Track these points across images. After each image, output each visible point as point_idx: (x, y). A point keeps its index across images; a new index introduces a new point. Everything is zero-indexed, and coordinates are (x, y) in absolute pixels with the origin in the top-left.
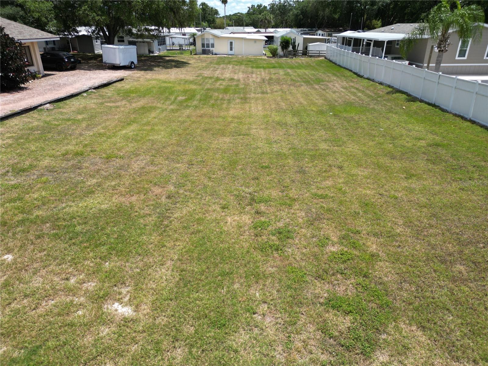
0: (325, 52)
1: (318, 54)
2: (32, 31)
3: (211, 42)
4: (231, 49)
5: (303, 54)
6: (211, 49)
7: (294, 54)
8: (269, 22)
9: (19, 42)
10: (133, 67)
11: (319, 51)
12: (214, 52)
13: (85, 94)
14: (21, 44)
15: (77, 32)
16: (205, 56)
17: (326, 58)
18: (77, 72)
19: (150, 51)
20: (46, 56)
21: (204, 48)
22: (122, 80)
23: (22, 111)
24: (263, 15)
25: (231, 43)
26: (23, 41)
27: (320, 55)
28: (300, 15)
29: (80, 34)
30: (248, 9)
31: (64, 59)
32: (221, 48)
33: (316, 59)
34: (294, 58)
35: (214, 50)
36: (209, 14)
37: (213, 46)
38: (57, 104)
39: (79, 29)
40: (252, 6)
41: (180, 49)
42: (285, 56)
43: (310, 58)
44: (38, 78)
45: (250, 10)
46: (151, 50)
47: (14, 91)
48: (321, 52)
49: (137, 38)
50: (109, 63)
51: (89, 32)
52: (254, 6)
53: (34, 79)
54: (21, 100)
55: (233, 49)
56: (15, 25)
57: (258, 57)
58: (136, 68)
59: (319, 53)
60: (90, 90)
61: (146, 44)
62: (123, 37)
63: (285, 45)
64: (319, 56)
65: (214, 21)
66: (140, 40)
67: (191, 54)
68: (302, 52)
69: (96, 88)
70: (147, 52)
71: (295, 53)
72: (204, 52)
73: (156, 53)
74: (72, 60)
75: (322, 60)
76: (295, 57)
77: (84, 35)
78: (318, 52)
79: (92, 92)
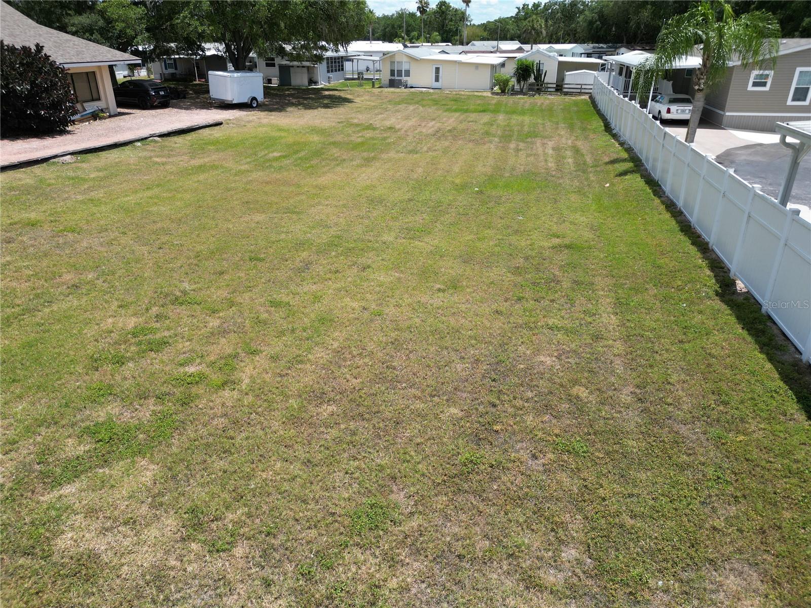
0: (591, 87)
1: (579, 91)
2: (99, 50)
3: (404, 67)
4: (437, 80)
5: (556, 90)
6: (404, 78)
7: (538, 89)
8: (538, 33)
9: (61, 66)
10: (255, 105)
11: (581, 85)
12: (409, 83)
13: (139, 144)
14: (63, 70)
15: (203, 50)
16: (392, 89)
17: (591, 97)
18: (167, 110)
19: (312, 81)
20: (128, 87)
21: (393, 78)
22: (219, 124)
23: (21, 164)
24: (529, 22)
25: (437, 69)
26: (66, 66)
27: (583, 91)
28: (596, 21)
29: (208, 53)
30: (517, 10)
31: (148, 91)
32: (421, 78)
33: (574, 98)
34: (537, 96)
35: (410, 81)
36: (451, 20)
37: (408, 73)
38: (84, 155)
39: (206, 45)
40: (524, 5)
41: (358, 79)
42: (521, 92)
43: (563, 97)
44: (101, 118)
45: (519, 12)
46: (314, 79)
47: (49, 136)
48: (583, 87)
49: (291, 61)
50: (217, 99)
51: (219, 50)
52: (528, 5)
53: (95, 120)
54: (45, 148)
55: (440, 80)
56: (76, 43)
57: (476, 94)
58: (261, 107)
59: (581, 88)
60: (151, 138)
61: (305, 70)
62: (273, 59)
63: (523, 75)
64: (580, 94)
65: (457, 32)
66: (295, 63)
67: (373, 86)
68: (555, 86)
69: (162, 136)
70: (306, 82)
71: (539, 87)
72: (393, 84)
73: (321, 84)
74: (162, 93)
75: (585, 100)
76: (539, 94)
77: (214, 56)
78: (579, 87)
79: (152, 141)
